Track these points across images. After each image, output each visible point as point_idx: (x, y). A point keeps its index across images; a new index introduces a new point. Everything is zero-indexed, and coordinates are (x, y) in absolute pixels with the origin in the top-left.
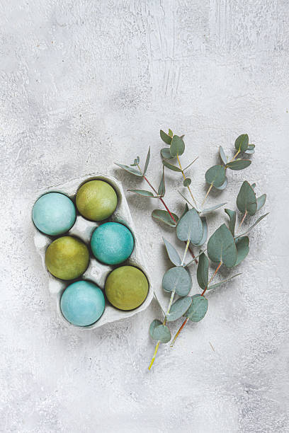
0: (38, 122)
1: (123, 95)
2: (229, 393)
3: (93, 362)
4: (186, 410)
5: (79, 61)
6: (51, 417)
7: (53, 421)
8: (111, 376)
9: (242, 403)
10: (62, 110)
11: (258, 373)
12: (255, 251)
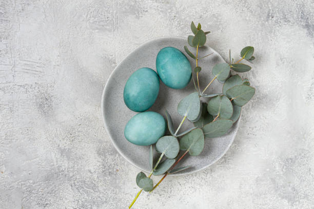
0: (62, 174)
1: (41, 106)
2: (273, 31)
3: (251, 132)
4: (285, 64)
5: (14, 141)
6: (287, 163)
7: (290, 161)
8: (261, 119)
9: (280, 22)
10: (53, 155)
11: (259, 8)
12: (168, 5)
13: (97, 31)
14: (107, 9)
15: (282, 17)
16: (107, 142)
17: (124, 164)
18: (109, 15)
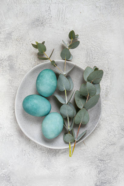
1: (38, 20)
2: (92, 164)
3: (26, 152)
4: (72, 173)
5: (16, 5)
6: (7, 177)
7: (8, 179)
8: (35, 159)
9: (98, 168)
10: (8, 28)
11: (106, 154)
12: (105, 96)
13: (86, 52)
14: (100, 58)
15: (101, 169)
16: (17, 61)
17: (3, 72)
18: (96, 60)
